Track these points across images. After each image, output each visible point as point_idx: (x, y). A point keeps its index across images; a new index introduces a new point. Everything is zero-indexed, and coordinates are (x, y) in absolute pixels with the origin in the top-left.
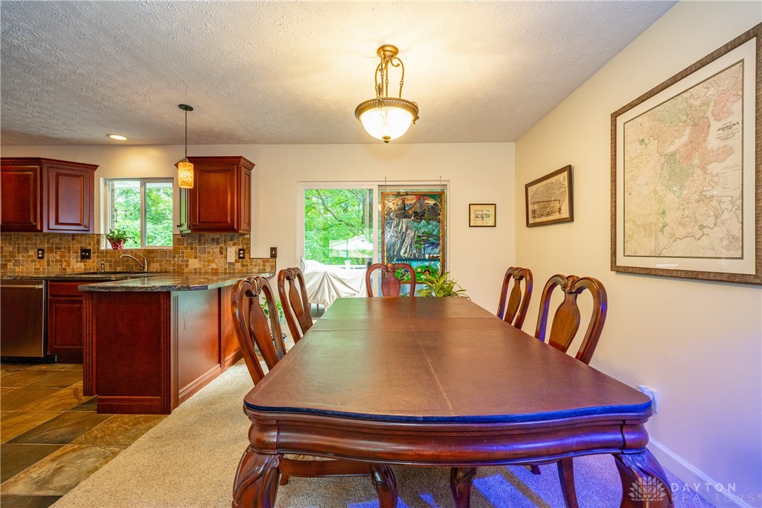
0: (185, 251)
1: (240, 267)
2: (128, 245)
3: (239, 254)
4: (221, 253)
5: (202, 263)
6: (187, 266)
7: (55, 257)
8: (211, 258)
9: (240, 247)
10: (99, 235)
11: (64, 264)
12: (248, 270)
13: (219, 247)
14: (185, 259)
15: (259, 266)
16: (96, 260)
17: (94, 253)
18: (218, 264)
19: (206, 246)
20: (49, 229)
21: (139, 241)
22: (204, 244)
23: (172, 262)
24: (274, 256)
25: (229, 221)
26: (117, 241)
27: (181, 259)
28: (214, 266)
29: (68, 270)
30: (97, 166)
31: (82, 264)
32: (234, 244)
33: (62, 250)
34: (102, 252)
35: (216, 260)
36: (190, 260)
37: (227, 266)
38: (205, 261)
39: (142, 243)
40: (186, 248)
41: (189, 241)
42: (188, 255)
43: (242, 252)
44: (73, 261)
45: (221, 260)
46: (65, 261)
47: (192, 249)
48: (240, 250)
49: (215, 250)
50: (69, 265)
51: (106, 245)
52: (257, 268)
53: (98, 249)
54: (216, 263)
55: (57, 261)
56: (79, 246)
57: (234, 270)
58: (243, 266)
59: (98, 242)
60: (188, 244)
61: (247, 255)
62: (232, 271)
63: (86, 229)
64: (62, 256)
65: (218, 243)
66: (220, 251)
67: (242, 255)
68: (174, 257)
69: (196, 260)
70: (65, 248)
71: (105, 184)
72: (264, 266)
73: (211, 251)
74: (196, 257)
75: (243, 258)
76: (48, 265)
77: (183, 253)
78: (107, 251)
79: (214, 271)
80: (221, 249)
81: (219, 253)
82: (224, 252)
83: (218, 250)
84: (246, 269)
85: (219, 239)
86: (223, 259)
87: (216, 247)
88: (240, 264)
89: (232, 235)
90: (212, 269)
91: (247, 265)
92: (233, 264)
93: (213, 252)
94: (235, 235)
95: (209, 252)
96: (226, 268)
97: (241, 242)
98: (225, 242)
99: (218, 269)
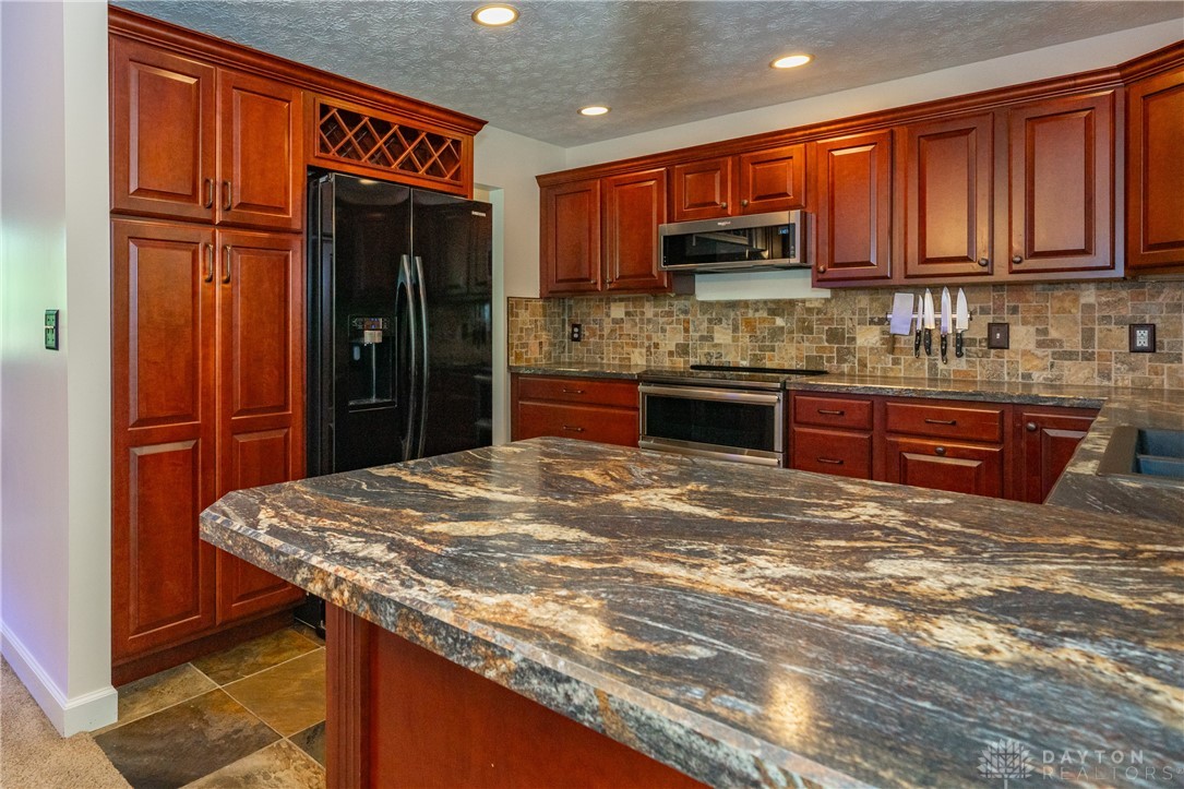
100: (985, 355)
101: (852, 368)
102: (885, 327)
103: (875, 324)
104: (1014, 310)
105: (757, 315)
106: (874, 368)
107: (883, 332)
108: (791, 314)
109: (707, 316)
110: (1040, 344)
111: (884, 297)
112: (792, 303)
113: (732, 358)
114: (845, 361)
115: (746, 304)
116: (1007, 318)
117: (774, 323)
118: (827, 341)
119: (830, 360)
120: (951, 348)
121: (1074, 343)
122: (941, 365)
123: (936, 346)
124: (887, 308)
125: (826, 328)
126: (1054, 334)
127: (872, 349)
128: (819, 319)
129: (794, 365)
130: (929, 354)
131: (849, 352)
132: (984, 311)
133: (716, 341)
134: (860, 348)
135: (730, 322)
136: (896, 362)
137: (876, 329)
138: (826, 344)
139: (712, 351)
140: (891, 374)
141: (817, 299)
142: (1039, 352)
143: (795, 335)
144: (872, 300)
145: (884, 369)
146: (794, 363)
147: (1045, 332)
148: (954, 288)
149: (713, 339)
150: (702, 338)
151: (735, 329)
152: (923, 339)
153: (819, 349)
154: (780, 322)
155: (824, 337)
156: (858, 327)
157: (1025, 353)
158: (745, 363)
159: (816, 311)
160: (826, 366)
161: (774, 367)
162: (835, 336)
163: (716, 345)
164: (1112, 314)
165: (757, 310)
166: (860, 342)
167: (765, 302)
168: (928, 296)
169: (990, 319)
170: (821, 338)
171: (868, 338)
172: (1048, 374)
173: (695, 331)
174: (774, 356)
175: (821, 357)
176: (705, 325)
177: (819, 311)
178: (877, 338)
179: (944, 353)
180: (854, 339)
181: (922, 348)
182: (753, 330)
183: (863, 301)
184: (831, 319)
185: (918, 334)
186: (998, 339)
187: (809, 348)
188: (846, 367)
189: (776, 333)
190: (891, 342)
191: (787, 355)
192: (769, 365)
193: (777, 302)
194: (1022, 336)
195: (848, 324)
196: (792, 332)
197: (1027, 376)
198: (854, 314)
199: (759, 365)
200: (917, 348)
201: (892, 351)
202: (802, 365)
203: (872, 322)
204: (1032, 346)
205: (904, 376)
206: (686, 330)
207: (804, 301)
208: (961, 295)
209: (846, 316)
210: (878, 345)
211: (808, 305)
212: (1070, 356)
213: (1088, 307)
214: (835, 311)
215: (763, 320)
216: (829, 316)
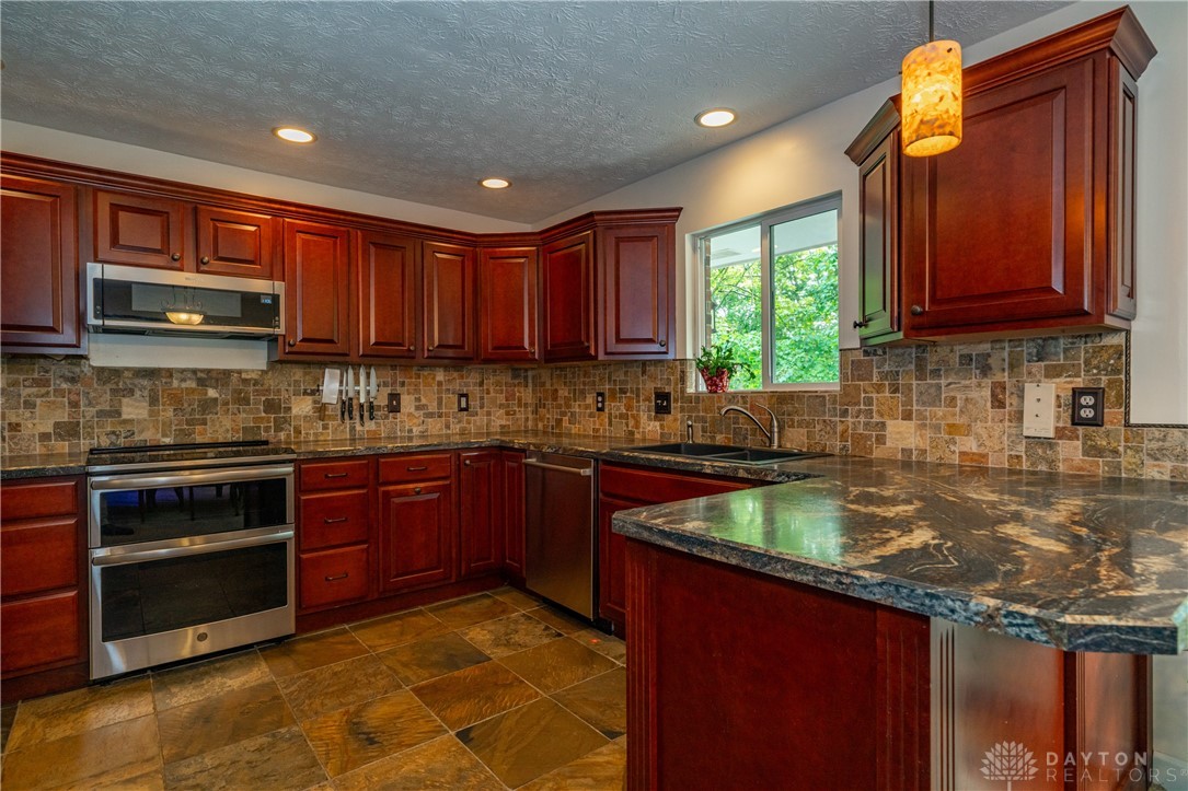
0: (874, 395)
1: (1079, 456)
2: (738, 383)
3: (1075, 406)
4: (998, 403)
5: (928, 433)
6: (881, 440)
7: (618, 409)
8: (959, 420)
9: (1079, 382)
10: (683, 361)
11: (632, 422)
13: (988, 382)
14: (876, 419)
16: (679, 416)
17: (676, 401)
18: (987, 438)
19: (943, 382)
20: (606, 353)
21: (758, 372)
22: (936, 373)
23: (840, 428)
25: (1057, 284)
26: (716, 372)
27: (862, 419)
28: (970, 445)
29: (637, 436)
30: (679, 210)
31: (657, 424)
32: (1053, 372)
33: (628, 394)
34: (689, 399)
35: (978, 427)
36: (890, 423)
37: (1021, 449)
38: (937, 428)
39: (767, 376)
40: (879, 388)
41: (886, 368)
42: (885, 408)
43: (1088, 400)
44: (644, 417)
45: (998, 428)
46: (633, 416)
47: (896, 391)
48: (1077, 393)
49: (974, 394)
50: (637, 426)
51: (696, 384)
53: (683, 391)
54: (978, 437)
55: (621, 416)
56: (653, 385)
57: (1051, 463)
58: (1092, 450)
59: (683, 379)
60: (883, 376)
61: (1112, 413)
62: (1043, 467)
63: (663, 349)
64: (629, 408)
65: (985, 370)
66: (994, 395)
67: (1087, 413)
68: (845, 413)
69: (910, 425)
70: (632, 392)
71: (694, 249)
73: (960, 396)
74: (907, 416)
75: (1097, 422)
76: (610, 424)
77: (869, 402)
78: (697, 397)
79: (972, 460)
80: (998, 390)
81: (989, 404)
82: (1011, 401)
83: (987, 393)
84: (1107, 463)
85: (989, 355)
86: (1007, 423)
87: (979, 385)
88: (1079, 443)
89: (1044, 340)
90: (962, 454)
91: (1115, 452)
92: (1046, 443)
93: (967, 399)
94: (1056, 339)
95: (954, 399)
96: (1018, 457)
97: (1087, 362)
98: (1014, 366)
99: (985, 456)
100: (387, 417)
101: (289, 436)
102: (316, 397)
103: (308, 394)
104: (403, 384)
105: (184, 385)
106: (307, 434)
107: (315, 402)
108: (226, 384)
109: (108, 387)
110: (417, 408)
111: (315, 371)
112: (227, 373)
113: (149, 436)
114: (282, 430)
115: (170, 372)
116: (399, 390)
117: (206, 394)
118: (265, 412)
119: (267, 429)
120: (366, 414)
121: (433, 407)
122: (358, 428)
123: (356, 414)
124: (319, 381)
125: (263, 398)
126: (424, 401)
127: (306, 417)
128: (257, 391)
129: (229, 438)
130: (351, 418)
131: (286, 421)
132: (386, 385)
133: (124, 417)
134: (295, 416)
135: (146, 393)
136: (325, 427)
137: (309, 399)
138: (263, 415)
139: (119, 429)
140: (322, 438)
141: (253, 371)
142: (416, 414)
143: (231, 406)
144: (305, 374)
145: (316, 434)
146: (229, 436)
147: (418, 400)
148: (368, 366)
149: (120, 415)
150: (101, 414)
151: (153, 401)
152: (347, 407)
153: (256, 420)
154: (212, 393)
155: (262, 408)
156: (293, 398)
157: (410, 415)
158: (168, 441)
159: (253, 382)
160: (263, 436)
161: (206, 441)
162: (271, 407)
163: (126, 422)
164: (451, 388)
165: (184, 380)
166: (295, 411)
167: (194, 371)
168: (351, 372)
169: (388, 390)
170: (258, 409)
171: (302, 407)
172: (421, 428)
173: (90, 404)
174: (205, 430)
175: (259, 428)
176: (108, 396)
177: (256, 383)
178: (310, 407)
179: (362, 417)
180: (290, 409)
181: (346, 414)
182: (180, 401)
183: (298, 373)
184: (268, 390)
185: (344, 403)
186: (394, 406)
187: (245, 418)
188: (282, 435)
189: (208, 406)
190: (321, 410)
191: (223, 426)
192: (199, 439)
193: (209, 371)
194: (407, 403)
195: (284, 395)
196: (227, 404)
197: (410, 431)
198: (289, 385)
199: (187, 440)
200: (343, 414)
201: (322, 418)
202: (239, 437)
203: (305, 393)
204: (412, 410)
205: (334, 438)
206: (74, 405)
207: (239, 372)
208: (373, 372)
209: (283, 387)
210: (311, 413)
211: (243, 376)
212: (430, 415)
213: (440, 384)
214: (271, 381)
215: (190, 391)
216: (266, 387)
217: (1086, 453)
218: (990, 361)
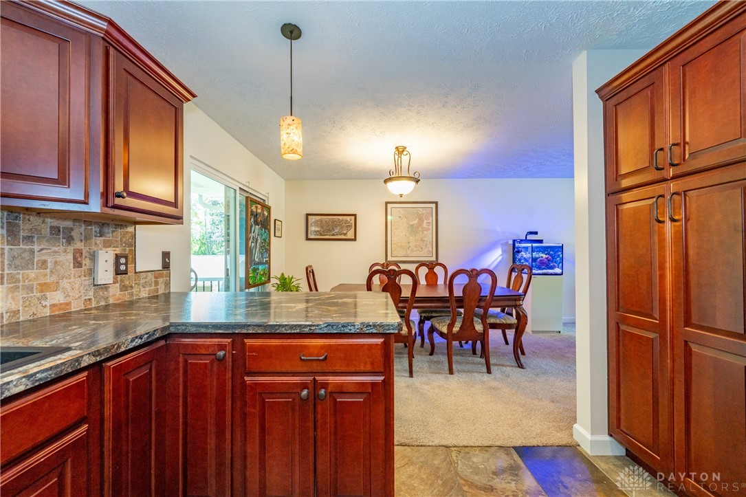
1: (118, 293)
3: (117, 264)
4: (78, 264)
5: (22, 294)
8: (49, 280)
9: (118, 251)
12: (132, 294)
13: (70, 249)
15: (151, 285)
18: (69, 291)
19: (37, 248)
22: (30, 240)
24: (166, 266)
28: (57, 298)
32: (107, 244)
35: (65, 283)
37: (91, 293)
38: (31, 289)
43: (123, 260)
45: (78, 281)
48: (117, 257)
49: (61, 258)
52: (147, 289)
54: (65, 290)
57: (106, 299)
58: (124, 288)
61: (131, 266)
62: (103, 303)
65: (70, 240)
66: (75, 258)
67: (123, 268)
72: (156, 283)
73: (50, 260)
75: (125, 273)
79: (60, 309)
80: (78, 255)
81: (72, 265)
82: (87, 263)
83: (70, 257)
84: (129, 294)
85: (72, 229)
86: (83, 278)
87: (65, 251)
88: (118, 285)
89: (103, 224)
90: (53, 306)
91: (132, 287)
92: (105, 287)
93: (56, 262)
94: (108, 225)
95: (45, 262)
96: (90, 299)
97: (121, 240)
98: (87, 238)
99: (68, 304)
217: (121, 290)
218: (73, 234)
